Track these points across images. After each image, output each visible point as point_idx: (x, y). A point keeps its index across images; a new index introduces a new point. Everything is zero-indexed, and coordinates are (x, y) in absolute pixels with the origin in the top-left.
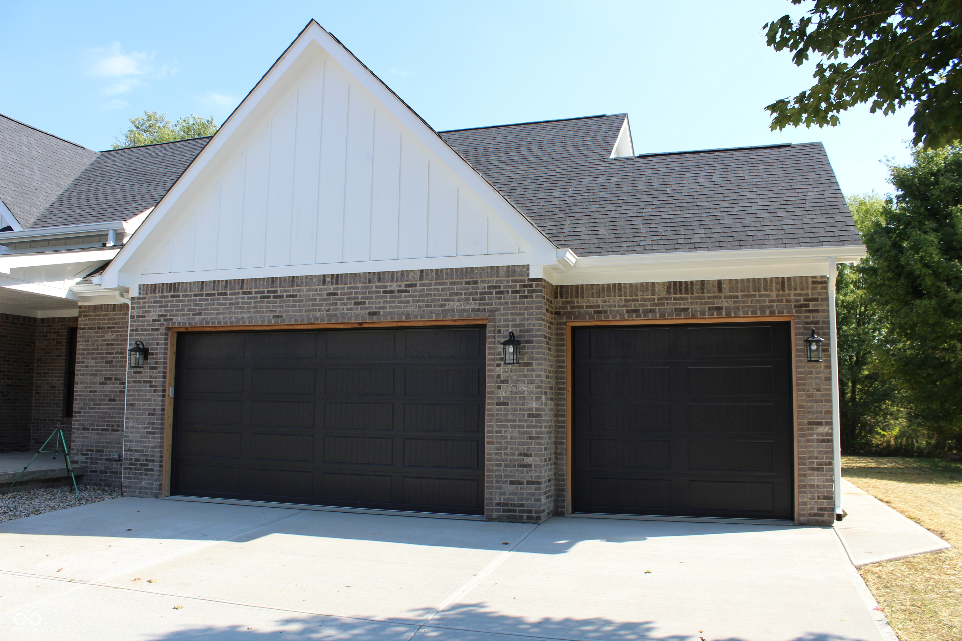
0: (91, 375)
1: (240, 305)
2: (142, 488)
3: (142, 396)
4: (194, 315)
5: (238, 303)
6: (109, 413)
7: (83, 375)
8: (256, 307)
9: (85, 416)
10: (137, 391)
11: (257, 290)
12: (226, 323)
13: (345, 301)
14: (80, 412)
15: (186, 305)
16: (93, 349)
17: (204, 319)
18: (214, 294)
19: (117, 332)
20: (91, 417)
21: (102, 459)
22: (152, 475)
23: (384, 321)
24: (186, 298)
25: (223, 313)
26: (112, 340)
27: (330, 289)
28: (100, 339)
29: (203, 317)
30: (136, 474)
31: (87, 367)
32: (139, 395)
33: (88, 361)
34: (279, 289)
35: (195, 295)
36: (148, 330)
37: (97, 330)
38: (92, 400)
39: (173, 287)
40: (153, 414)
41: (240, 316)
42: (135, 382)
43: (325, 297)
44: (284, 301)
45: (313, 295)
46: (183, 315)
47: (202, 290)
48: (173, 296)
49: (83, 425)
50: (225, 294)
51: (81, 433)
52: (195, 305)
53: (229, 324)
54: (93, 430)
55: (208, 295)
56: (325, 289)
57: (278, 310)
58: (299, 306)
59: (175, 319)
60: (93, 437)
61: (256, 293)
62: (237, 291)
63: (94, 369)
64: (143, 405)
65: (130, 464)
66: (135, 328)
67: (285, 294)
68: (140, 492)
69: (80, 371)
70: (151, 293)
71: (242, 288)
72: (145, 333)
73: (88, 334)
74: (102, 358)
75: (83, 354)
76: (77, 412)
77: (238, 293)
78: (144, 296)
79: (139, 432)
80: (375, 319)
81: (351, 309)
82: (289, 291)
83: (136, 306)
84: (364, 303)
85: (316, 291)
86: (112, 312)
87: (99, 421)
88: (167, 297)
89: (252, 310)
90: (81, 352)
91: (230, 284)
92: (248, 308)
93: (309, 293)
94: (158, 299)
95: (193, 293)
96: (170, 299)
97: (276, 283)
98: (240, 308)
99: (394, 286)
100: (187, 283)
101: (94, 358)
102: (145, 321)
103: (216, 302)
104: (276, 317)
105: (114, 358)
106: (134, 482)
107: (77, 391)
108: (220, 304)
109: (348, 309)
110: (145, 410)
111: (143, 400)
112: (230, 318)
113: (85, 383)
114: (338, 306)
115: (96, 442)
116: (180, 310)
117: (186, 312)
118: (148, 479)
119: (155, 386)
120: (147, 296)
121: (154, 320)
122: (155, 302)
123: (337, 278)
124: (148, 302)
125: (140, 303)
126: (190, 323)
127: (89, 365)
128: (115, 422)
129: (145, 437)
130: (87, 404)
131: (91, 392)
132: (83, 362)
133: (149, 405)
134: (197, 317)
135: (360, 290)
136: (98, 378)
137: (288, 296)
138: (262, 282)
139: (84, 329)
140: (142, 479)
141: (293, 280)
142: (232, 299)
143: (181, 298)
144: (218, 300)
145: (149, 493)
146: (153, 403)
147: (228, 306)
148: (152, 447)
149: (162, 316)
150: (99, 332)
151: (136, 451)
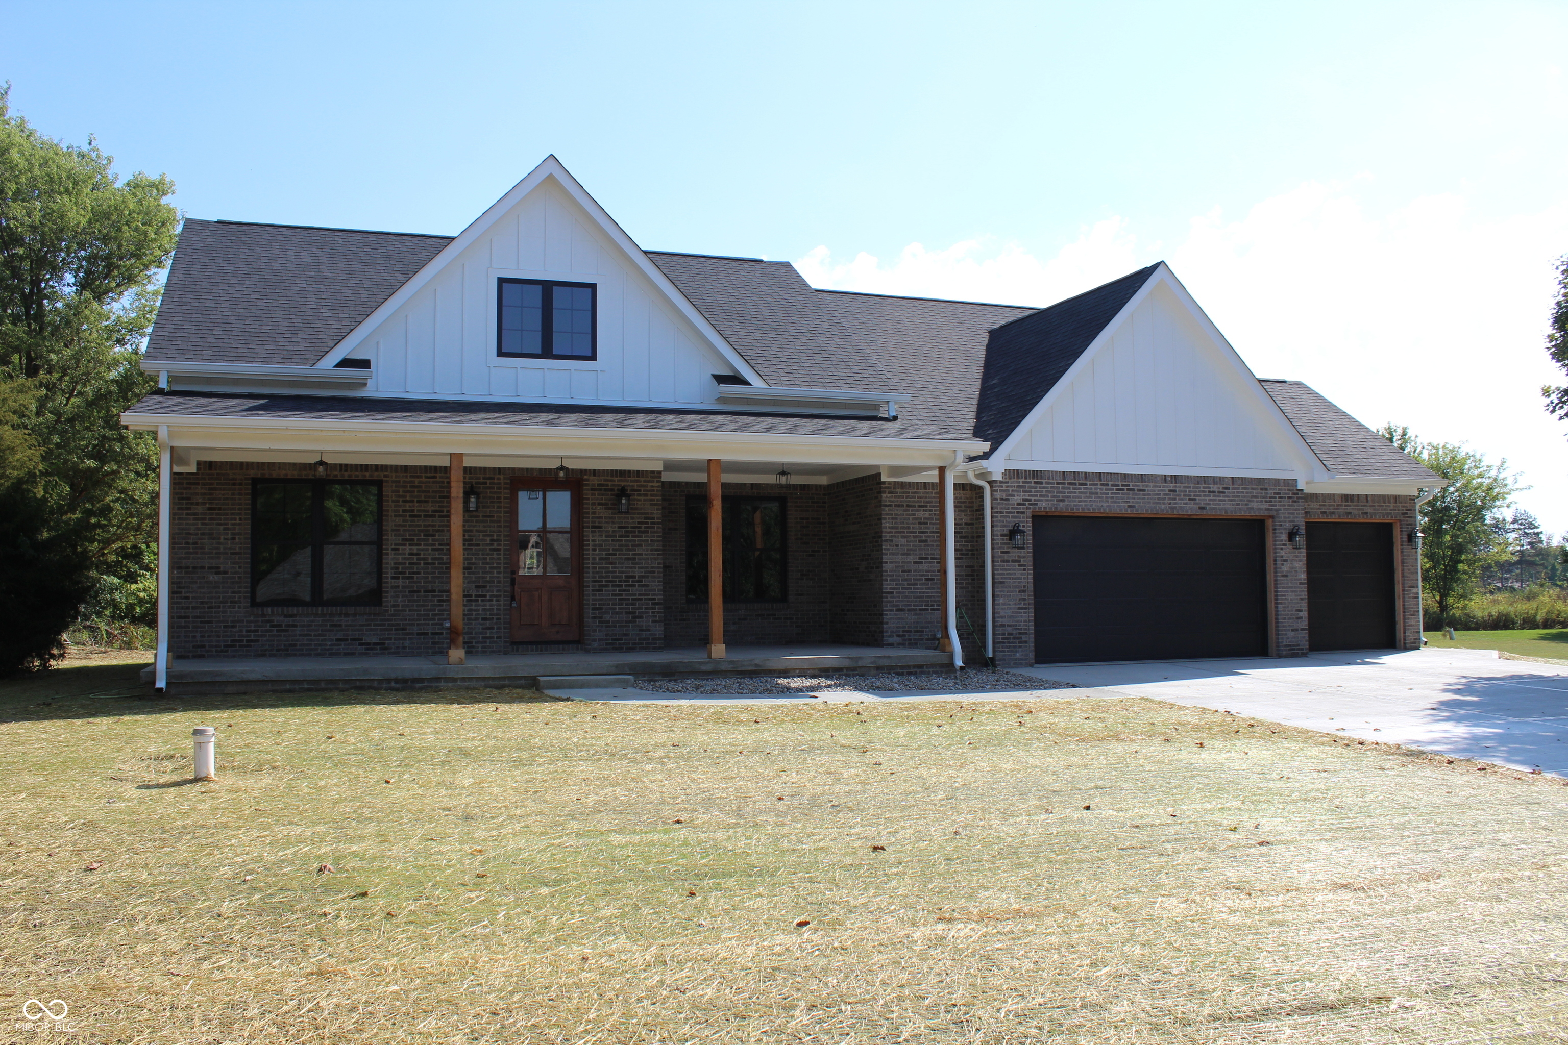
0: (902, 554)
1: (1099, 495)
2: (1016, 660)
3: (1008, 574)
4: (1058, 501)
5: (1097, 493)
6: (928, 593)
7: (893, 554)
8: (1112, 498)
9: (899, 597)
10: (1006, 570)
11: (1112, 483)
12: (1089, 509)
13: (1182, 497)
14: (892, 593)
15: (1050, 492)
16: (904, 528)
17: (1067, 505)
18: (1075, 484)
19: (931, 511)
20: (906, 597)
21: (922, 640)
22: (1026, 647)
23: (1208, 514)
24: (1050, 486)
25: (1084, 501)
26: (925, 519)
27: (1171, 487)
28: (911, 517)
29: (1066, 503)
30: (1009, 647)
31: (897, 546)
33: (898, 540)
34: (1131, 484)
35: (1058, 483)
36: (1013, 513)
37: (905, 508)
38: (906, 580)
39: (1035, 474)
40: (1024, 591)
41: (1100, 504)
42: (1003, 561)
43: (1167, 492)
44: (1136, 494)
45: (1158, 491)
46: (1047, 501)
47: (1064, 479)
48: (1035, 483)
49: (898, 606)
50: (1086, 484)
51: (896, 615)
52: (1058, 492)
53: (1091, 511)
54: (909, 610)
55: (1069, 484)
56: (1167, 487)
57: (1131, 501)
58: (1148, 499)
59: (1039, 504)
60: (909, 618)
61: (1112, 485)
62: (1095, 482)
63: (906, 548)
64: (1013, 583)
65: (1003, 639)
66: (999, 510)
67: (1136, 488)
68: (1015, 664)
69: (888, 550)
70: (1014, 478)
71: (1100, 480)
73: (895, 512)
74: (914, 537)
75: (890, 532)
76: (888, 593)
77: (1097, 485)
78: (1011, 480)
79: (1007, 609)
80: (1204, 512)
81: (1187, 504)
82: (1139, 486)
83: (999, 489)
84: (1195, 500)
85: (1160, 487)
86: (923, 491)
87: (916, 601)
88: (1030, 483)
89: (1110, 500)
90: (888, 530)
91: (1089, 476)
92: (1106, 498)
93: (1154, 489)
95: (1055, 481)
96: (1033, 485)
97: (1128, 478)
98: (1099, 497)
99: (1215, 488)
100: (1048, 471)
101: (905, 537)
102: (1009, 504)
103: (1077, 491)
104: (1129, 507)
105: (929, 537)
106: (1008, 655)
107: (886, 571)
108: (1082, 493)
109: (1184, 504)
110: (1016, 587)
111: (1013, 578)
112: (1091, 506)
113: (896, 562)
114: (1177, 501)
115: (914, 622)
116: (1044, 496)
117: (1049, 498)
119: (1024, 565)
121: (1018, 504)
122: (1018, 487)
123: (1175, 478)
124: (1013, 487)
125: (1002, 487)
126: (1056, 509)
127: (899, 544)
128: (935, 601)
129: (1017, 613)
130: (900, 584)
131: (903, 571)
132: (892, 541)
133: (1019, 583)
134: (1061, 503)
135: (1192, 489)
136: (911, 557)
137: (1139, 490)
138: (1116, 476)
139: (890, 506)
140: (1017, 651)
141: (1142, 477)
142: (1091, 489)
143: (1044, 485)
144: (1080, 489)
145: (1024, 664)
147: (1088, 495)
148: (1025, 621)
149: (1027, 500)
150: (908, 510)
151: (1009, 626)
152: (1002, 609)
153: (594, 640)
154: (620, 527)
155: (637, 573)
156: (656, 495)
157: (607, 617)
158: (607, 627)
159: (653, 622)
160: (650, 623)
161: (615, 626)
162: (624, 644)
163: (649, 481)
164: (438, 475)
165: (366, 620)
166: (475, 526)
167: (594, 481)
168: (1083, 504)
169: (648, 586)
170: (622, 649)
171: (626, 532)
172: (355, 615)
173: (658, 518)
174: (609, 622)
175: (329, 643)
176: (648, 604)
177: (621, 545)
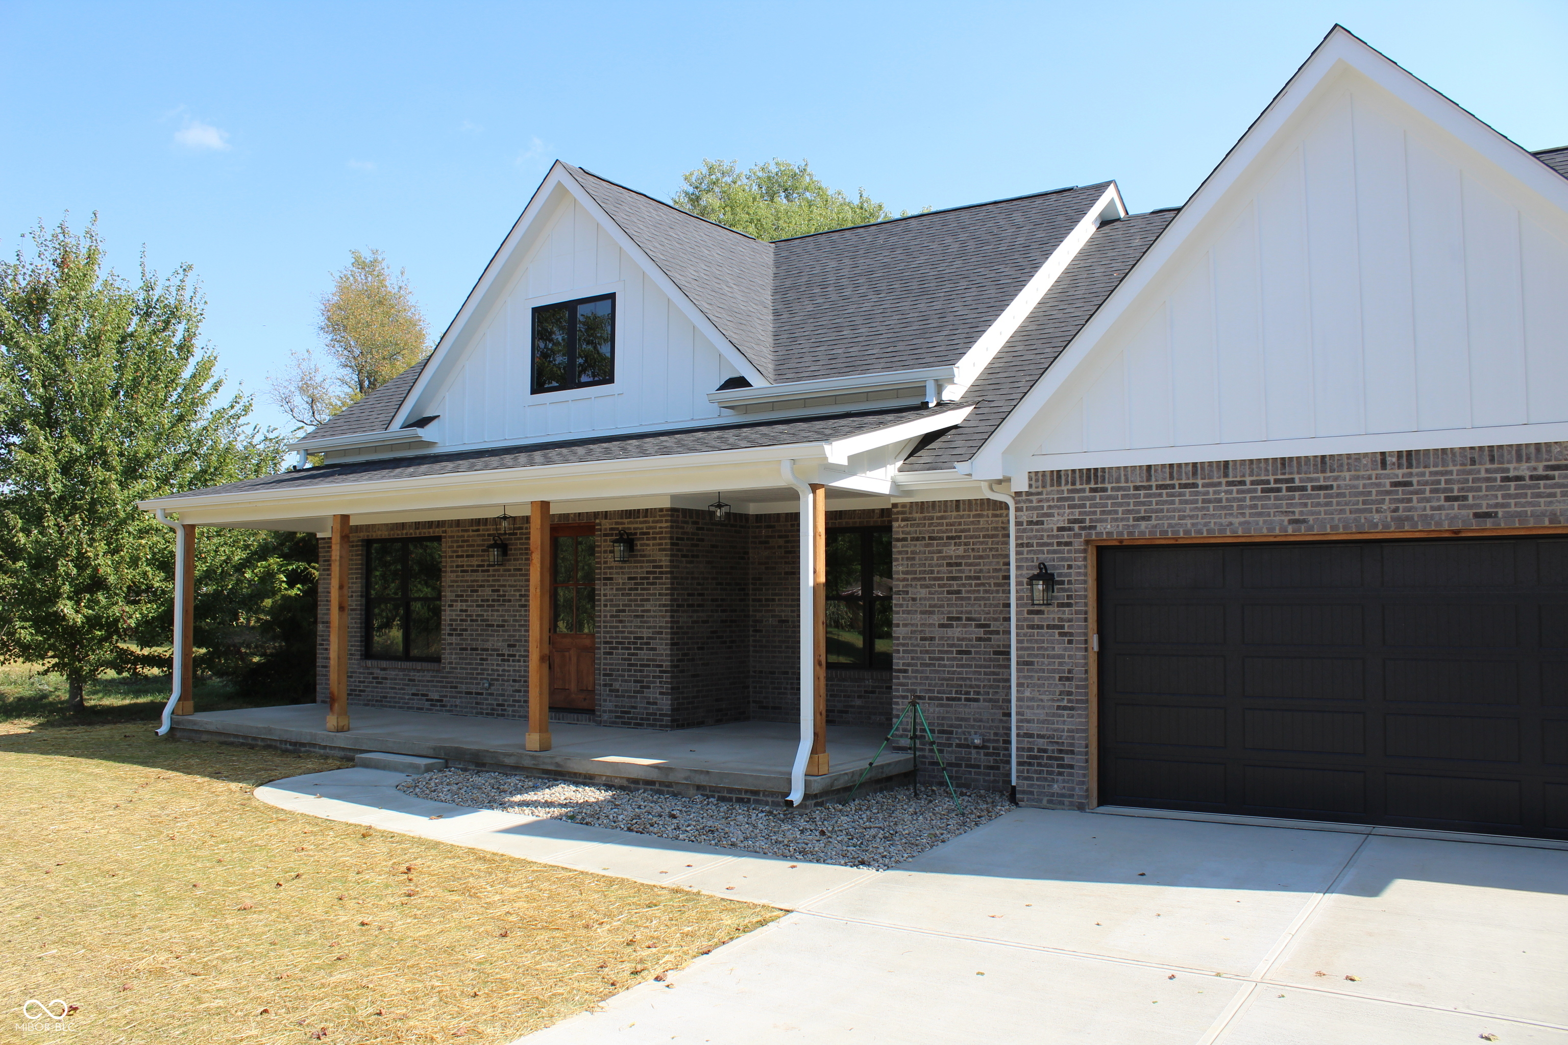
0: (922, 613)
1: (1224, 503)
2: (1053, 795)
3: (1046, 649)
4: (1137, 519)
5: (1220, 501)
6: (959, 673)
7: (909, 612)
8: (1255, 507)
9: (916, 678)
10: (1036, 641)
11: (1254, 478)
12: (1200, 531)
13: (1428, 494)
14: (906, 671)
15: (1120, 505)
16: (925, 572)
17: (1156, 526)
18: (1173, 487)
19: (966, 544)
20: (927, 678)
21: (950, 745)
22: (1071, 775)
23: (1503, 526)
24: (1120, 493)
25: (1191, 517)
26: (957, 557)
27: (1397, 476)
28: (935, 556)
29: (1154, 522)
30: (1041, 772)
31: (914, 599)
32: (1039, 648)
33: (916, 590)
34: (1297, 477)
35: (1137, 488)
36: (1051, 544)
37: (927, 541)
38: (927, 652)
39: (1092, 475)
40: (1068, 679)
41: (1224, 521)
42: (1032, 627)
43: (1388, 488)
44: (1309, 497)
45: (1364, 486)
46: (1116, 520)
47: (1149, 479)
48: (1093, 490)
49: (914, 691)
50: (1195, 485)
51: (911, 704)
52: (1136, 504)
53: (1205, 534)
54: (930, 698)
55: (1159, 487)
56: (1387, 476)
57: (1297, 510)
58: (1338, 504)
59: (1100, 527)
60: (931, 710)
61: (1252, 483)
62: (1216, 480)
63: (928, 603)
64: (1049, 664)
65: (1029, 757)
66: (1025, 541)
67: (1309, 485)
68: (1049, 802)
69: (901, 606)
70: (1052, 485)
71: (1226, 475)
72: (1045, 549)
73: (913, 548)
74: (941, 586)
75: (904, 580)
76: (899, 671)
77: (1220, 484)
78: (1040, 490)
79: (1044, 708)
80: (1489, 524)
81: (1439, 508)
82: (1317, 480)
83: (1025, 506)
84: (1465, 498)
85: (1370, 478)
86: (954, 513)
87: (942, 685)
88: (1083, 490)
89: (1247, 511)
90: (901, 576)
91: (1203, 468)
92: (1240, 507)
93: (1356, 482)
94: (1066, 495)
95: (1131, 485)
96: (1087, 494)
97: (1290, 466)
98: (1224, 508)
99: (1521, 469)
100: (1118, 468)
101: (927, 587)
102: (1043, 530)
103: (1177, 499)
104: (1294, 521)
105: (964, 585)
106: (1038, 785)
107: (898, 638)
108: (1186, 502)
109: (1432, 508)
110: (1054, 671)
111: (1048, 656)
112: (1206, 524)
113: (912, 625)
114: (1414, 503)
115: (938, 718)
116: (1109, 512)
117: (1120, 515)
118: (1064, 781)
119: (1071, 634)
120: (1045, 491)
121: (1060, 529)
122: (1059, 500)
123: (1408, 458)
124: (1048, 500)
125: (1031, 501)
126: (1130, 533)
127: (918, 596)
128: (971, 686)
129: (1054, 715)
130: (918, 658)
131: (922, 639)
132: (907, 593)
133: (1060, 664)
134: (1143, 524)
135: (1454, 477)
136: (935, 617)
137: (1314, 488)
138: (1262, 465)
139: (905, 539)
140: (1053, 780)
141: (1323, 462)
142: (1207, 493)
143: (1109, 493)
144: (1180, 495)
145: (1066, 803)
146: (1067, 660)
147: (1200, 505)
148: (1069, 731)
149: (1075, 521)
150: (932, 545)
151: (1039, 736)
152: (1028, 707)
153: (605, 712)
154: (630, 579)
155: (646, 633)
156: (665, 538)
157: (616, 685)
158: (616, 696)
159: (661, 693)
160: (658, 696)
161: (624, 696)
162: (632, 718)
163: (657, 522)
164: (481, 527)
165: (432, 676)
166: (507, 581)
167: (606, 524)
168: (1189, 522)
169: (655, 649)
170: (630, 723)
171: (636, 584)
172: (424, 671)
173: (666, 566)
174: (618, 691)
175: (407, 697)
176: (655, 671)
177: (630, 600)
